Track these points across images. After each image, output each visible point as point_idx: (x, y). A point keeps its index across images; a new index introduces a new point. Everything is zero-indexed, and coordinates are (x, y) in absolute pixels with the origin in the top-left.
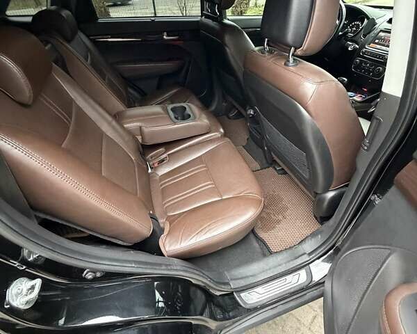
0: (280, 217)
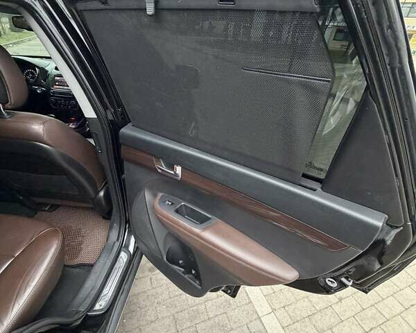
0: (80, 239)
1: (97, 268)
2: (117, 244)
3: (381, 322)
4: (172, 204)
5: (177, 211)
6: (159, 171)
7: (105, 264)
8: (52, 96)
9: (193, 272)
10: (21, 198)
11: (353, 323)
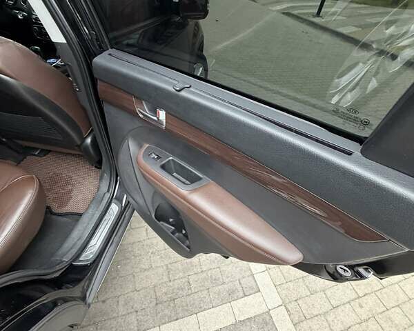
0: (70, 187)
1: (85, 219)
2: (108, 196)
3: (376, 289)
4: (159, 158)
5: (163, 167)
6: (141, 115)
7: (93, 215)
8: (35, 23)
9: (184, 232)
10: (4, 140)
11: (348, 287)
